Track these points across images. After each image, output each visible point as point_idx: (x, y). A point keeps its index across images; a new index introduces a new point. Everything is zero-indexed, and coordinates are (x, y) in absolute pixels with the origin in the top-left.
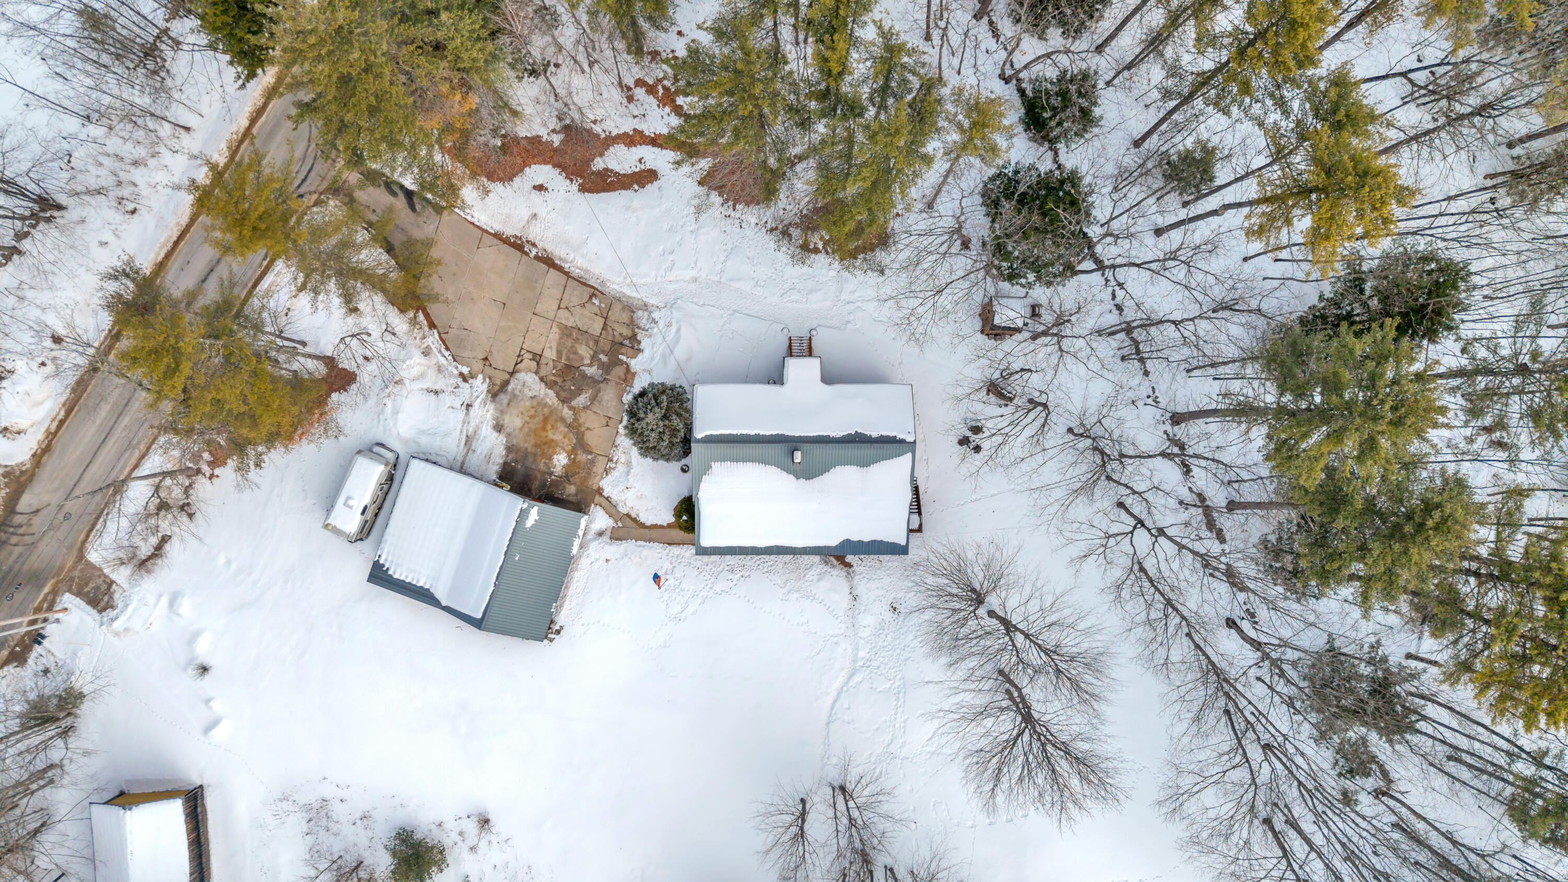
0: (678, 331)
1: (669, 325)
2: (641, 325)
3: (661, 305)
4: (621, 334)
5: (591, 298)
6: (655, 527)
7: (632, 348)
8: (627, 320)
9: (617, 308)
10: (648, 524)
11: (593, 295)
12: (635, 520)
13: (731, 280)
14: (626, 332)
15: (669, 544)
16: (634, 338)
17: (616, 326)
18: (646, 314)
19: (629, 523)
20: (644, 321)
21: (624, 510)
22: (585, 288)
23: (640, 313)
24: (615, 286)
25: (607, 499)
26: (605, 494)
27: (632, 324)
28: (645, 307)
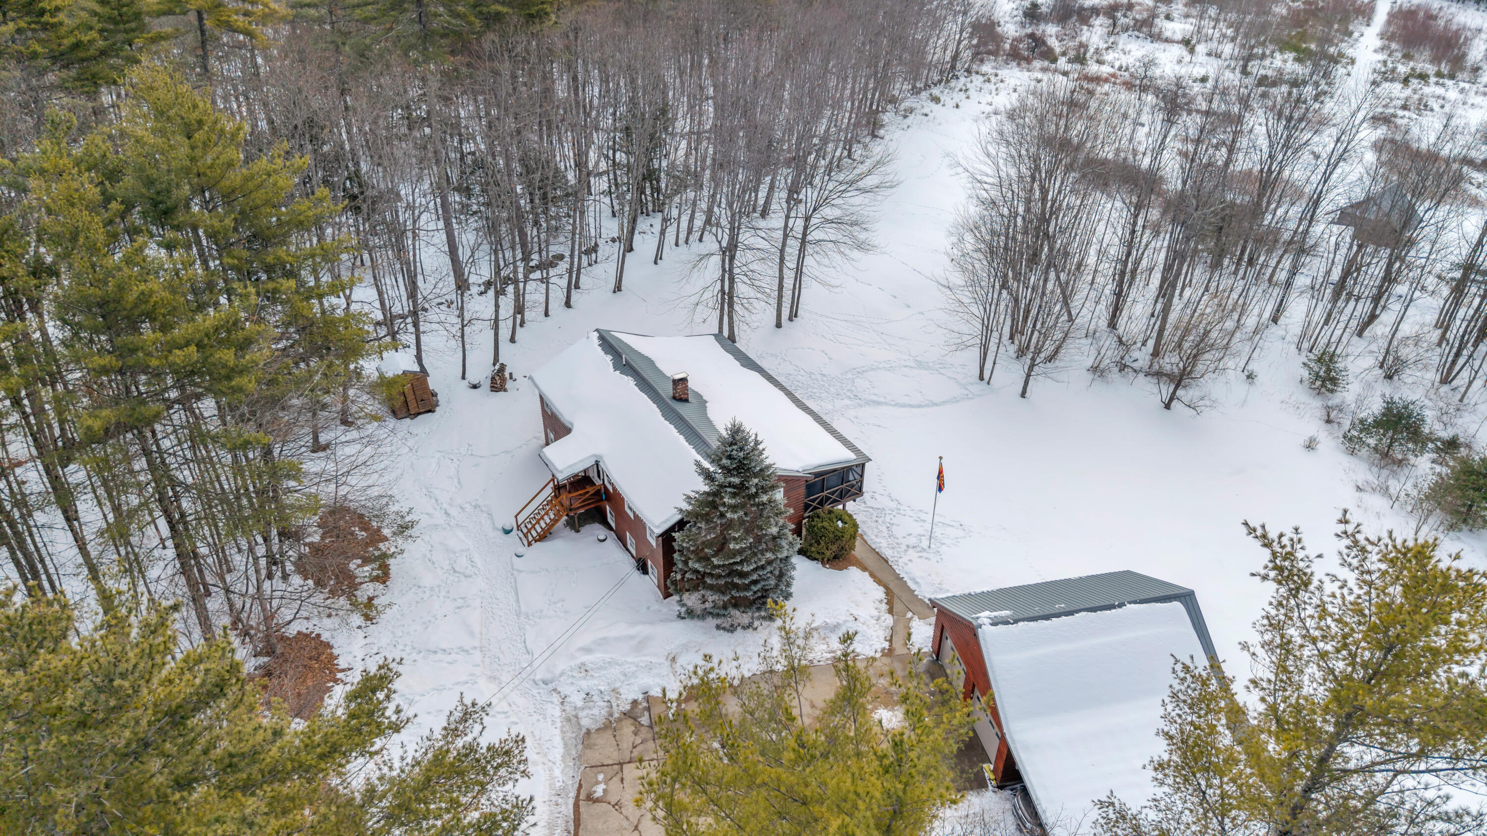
0: (587, 650)
1: (584, 669)
2: (604, 712)
3: (556, 699)
4: (636, 734)
5: (597, 801)
6: (879, 582)
7: (648, 709)
8: (609, 734)
9: (595, 756)
10: (882, 589)
11: (591, 799)
12: (890, 603)
13: (472, 634)
14: (628, 728)
15: (887, 561)
16: (630, 715)
17: (626, 745)
18: (581, 714)
19: (898, 606)
20: (596, 711)
21: (889, 620)
22: (584, 816)
23: (586, 722)
24: (557, 772)
25: (891, 641)
26: (886, 645)
27: (609, 726)
28: (572, 720)
